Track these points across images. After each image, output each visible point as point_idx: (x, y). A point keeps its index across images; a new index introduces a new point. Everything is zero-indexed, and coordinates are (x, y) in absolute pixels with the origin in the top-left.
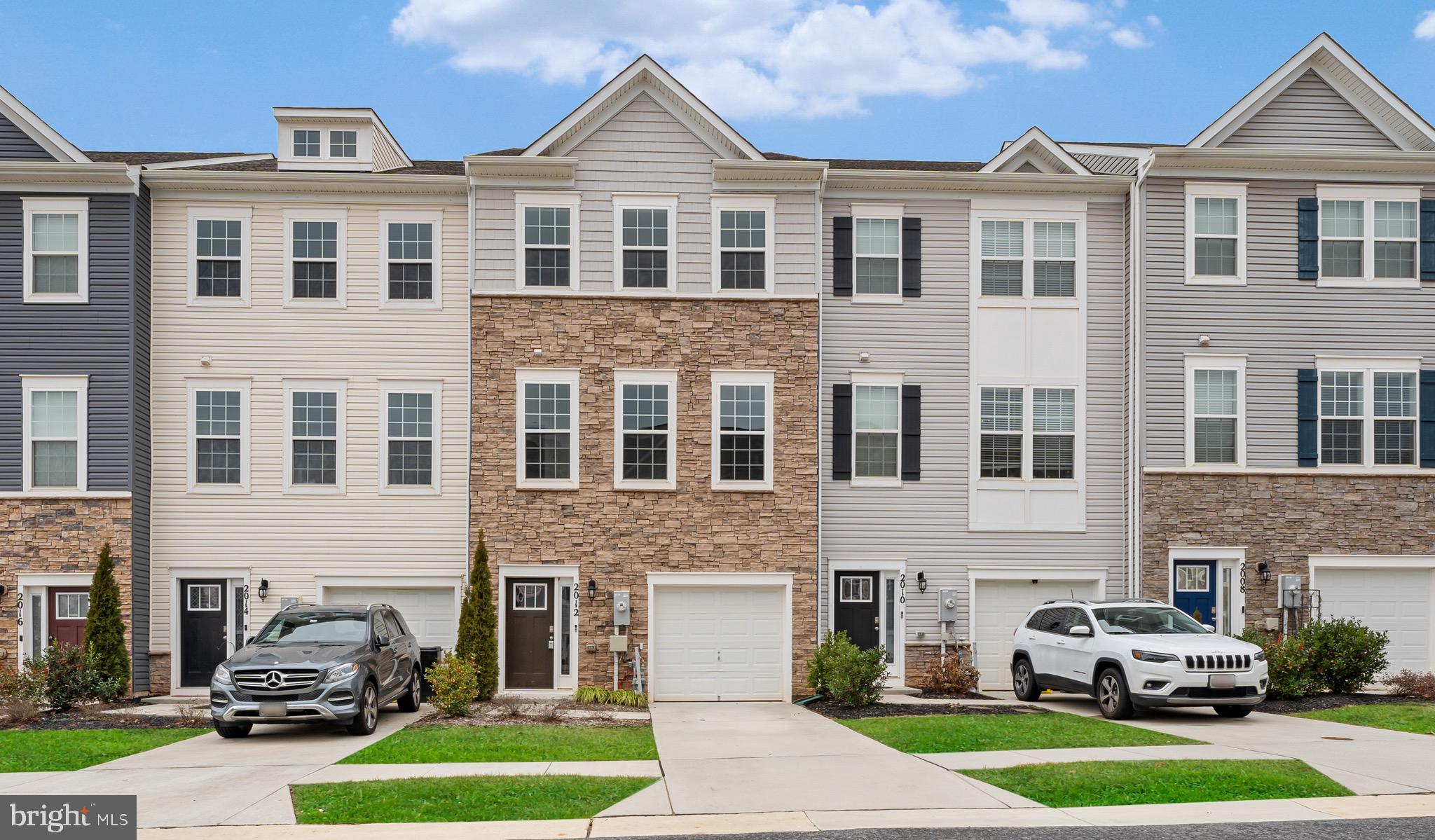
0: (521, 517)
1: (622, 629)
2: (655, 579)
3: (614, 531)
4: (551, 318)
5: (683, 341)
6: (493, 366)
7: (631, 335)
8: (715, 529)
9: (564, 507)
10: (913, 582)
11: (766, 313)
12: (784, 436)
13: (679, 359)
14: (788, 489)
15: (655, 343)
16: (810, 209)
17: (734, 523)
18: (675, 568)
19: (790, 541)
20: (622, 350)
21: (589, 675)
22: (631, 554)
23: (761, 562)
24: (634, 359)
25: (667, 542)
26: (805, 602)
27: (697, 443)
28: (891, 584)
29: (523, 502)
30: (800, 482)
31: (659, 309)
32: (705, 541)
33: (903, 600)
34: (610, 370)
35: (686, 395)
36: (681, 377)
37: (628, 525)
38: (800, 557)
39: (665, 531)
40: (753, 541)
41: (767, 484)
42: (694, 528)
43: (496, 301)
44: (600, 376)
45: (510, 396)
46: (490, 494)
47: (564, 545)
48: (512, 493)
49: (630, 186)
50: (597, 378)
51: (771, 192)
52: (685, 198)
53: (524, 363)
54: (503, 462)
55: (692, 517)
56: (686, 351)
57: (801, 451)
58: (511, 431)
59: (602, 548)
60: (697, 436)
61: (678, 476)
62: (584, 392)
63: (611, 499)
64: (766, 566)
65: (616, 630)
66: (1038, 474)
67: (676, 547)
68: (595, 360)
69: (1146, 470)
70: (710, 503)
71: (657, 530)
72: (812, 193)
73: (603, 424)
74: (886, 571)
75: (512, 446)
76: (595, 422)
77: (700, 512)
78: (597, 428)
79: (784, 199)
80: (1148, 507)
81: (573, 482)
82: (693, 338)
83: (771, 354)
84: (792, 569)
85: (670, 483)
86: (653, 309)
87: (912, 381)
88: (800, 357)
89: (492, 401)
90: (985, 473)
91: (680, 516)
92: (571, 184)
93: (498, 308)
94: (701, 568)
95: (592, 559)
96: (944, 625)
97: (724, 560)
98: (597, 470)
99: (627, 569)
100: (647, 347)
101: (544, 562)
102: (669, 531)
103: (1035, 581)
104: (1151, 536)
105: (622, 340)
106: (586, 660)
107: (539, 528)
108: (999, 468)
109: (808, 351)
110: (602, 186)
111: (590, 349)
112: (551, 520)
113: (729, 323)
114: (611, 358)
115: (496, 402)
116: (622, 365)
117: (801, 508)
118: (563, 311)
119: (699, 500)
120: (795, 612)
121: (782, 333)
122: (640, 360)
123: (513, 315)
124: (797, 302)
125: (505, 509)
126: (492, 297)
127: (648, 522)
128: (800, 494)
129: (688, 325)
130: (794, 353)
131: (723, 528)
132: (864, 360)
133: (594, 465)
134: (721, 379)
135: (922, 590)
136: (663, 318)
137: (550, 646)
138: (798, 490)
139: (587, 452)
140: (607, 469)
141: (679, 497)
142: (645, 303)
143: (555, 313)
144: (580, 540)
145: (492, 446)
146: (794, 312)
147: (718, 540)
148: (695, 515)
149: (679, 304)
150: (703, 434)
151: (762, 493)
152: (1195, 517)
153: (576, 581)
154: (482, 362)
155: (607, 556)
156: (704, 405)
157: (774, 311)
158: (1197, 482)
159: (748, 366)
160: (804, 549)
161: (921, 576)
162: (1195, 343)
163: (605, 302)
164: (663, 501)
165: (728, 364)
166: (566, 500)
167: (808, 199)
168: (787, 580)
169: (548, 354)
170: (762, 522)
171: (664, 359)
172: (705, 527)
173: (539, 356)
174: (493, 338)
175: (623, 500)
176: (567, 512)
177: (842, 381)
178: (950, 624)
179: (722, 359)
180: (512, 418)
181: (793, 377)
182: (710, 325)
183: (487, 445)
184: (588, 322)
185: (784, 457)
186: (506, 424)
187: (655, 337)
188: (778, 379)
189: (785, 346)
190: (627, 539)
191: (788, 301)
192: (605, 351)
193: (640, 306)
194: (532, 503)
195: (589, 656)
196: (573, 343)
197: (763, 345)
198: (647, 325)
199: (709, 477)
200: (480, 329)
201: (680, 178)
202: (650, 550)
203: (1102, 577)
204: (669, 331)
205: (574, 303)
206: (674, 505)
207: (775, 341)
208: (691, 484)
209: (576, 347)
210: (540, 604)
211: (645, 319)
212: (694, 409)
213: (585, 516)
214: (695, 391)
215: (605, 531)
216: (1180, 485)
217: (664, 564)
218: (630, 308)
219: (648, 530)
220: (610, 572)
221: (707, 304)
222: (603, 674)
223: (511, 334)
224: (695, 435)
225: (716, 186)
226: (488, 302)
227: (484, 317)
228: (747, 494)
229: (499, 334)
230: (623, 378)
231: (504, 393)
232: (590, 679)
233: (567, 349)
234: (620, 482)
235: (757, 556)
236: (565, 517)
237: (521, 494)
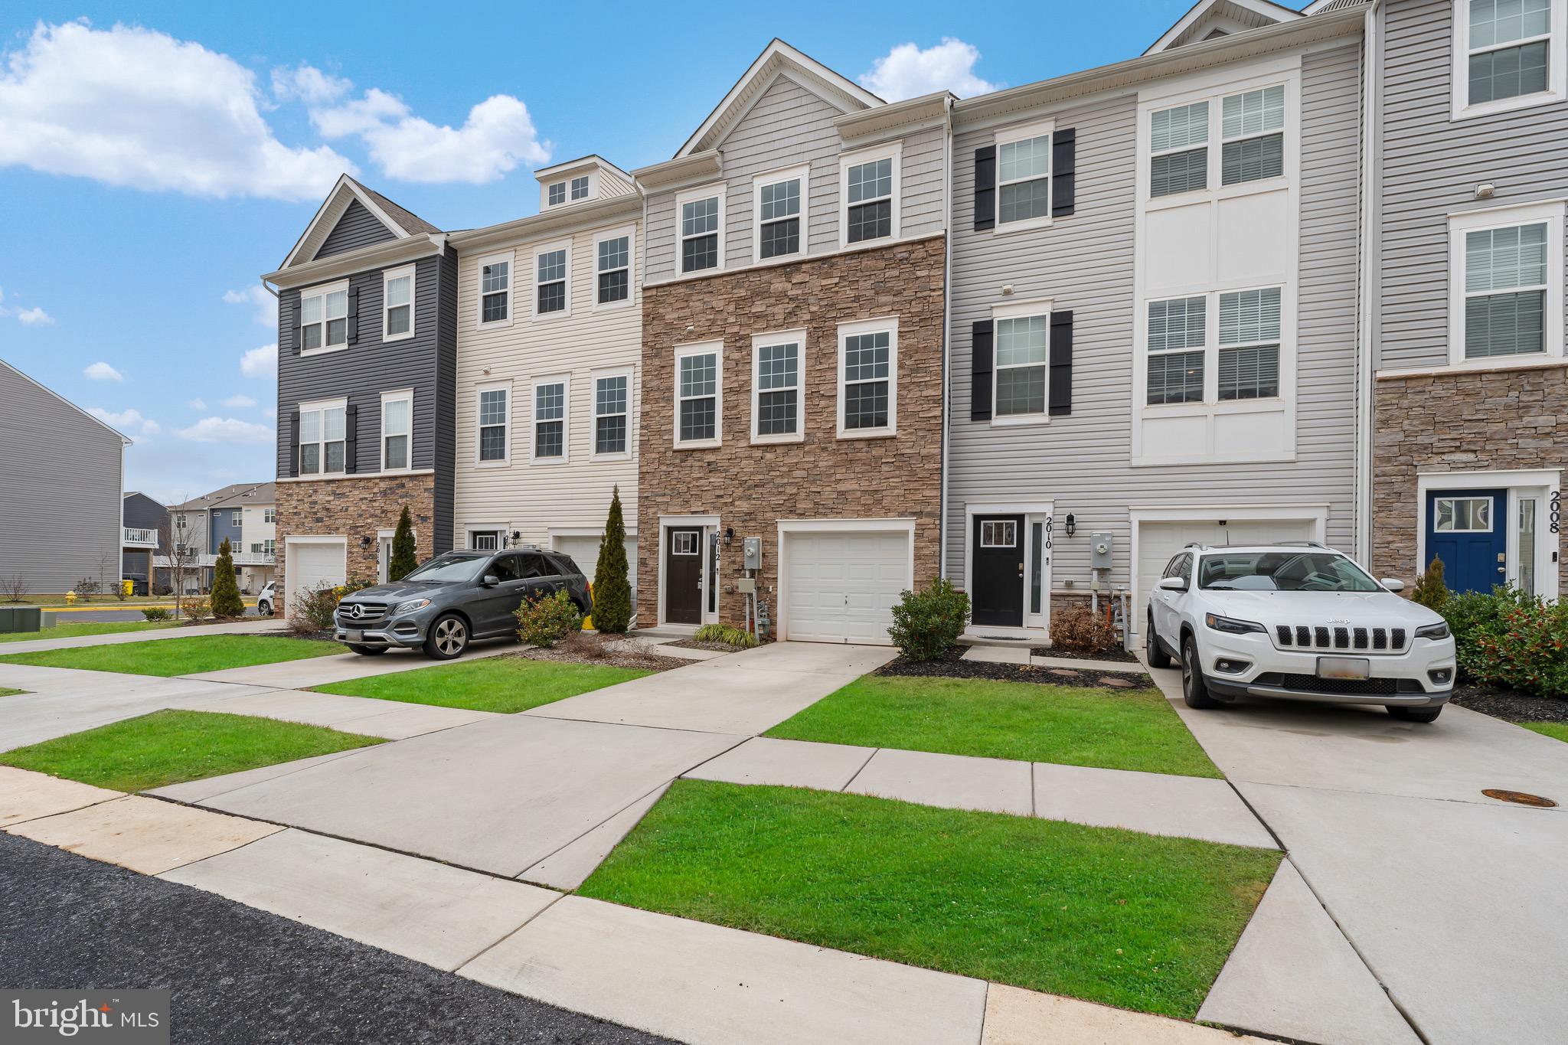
0: (676, 474)
1: (753, 573)
2: (785, 526)
3: (750, 483)
4: (701, 297)
5: (811, 300)
6: (657, 346)
7: (767, 301)
8: (838, 477)
9: (709, 464)
10: (1060, 525)
11: (891, 259)
12: (907, 380)
13: (807, 317)
14: (911, 433)
15: (786, 306)
16: (938, 145)
17: (857, 470)
18: (802, 515)
19: (912, 486)
20: (758, 316)
21: (727, 613)
22: (764, 503)
23: (883, 507)
24: (770, 324)
25: (795, 491)
26: (928, 547)
27: (823, 395)
28: (1037, 527)
29: (677, 461)
30: (923, 425)
31: (791, 273)
32: (829, 489)
33: (1050, 545)
34: (748, 337)
35: (814, 351)
36: (809, 333)
37: (761, 477)
38: (922, 502)
39: (793, 480)
40: (874, 487)
41: (891, 429)
42: (819, 477)
43: (660, 290)
44: (739, 343)
45: (669, 370)
46: (654, 455)
47: (709, 497)
48: (669, 454)
49: (768, 165)
50: (738, 345)
51: (898, 138)
52: (816, 164)
53: (680, 340)
54: (663, 428)
55: (817, 466)
56: (813, 309)
57: (925, 393)
58: (670, 400)
59: (740, 498)
60: (823, 389)
61: (806, 428)
62: (726, 358)
63: (747, 454)
64: (887, 511)
65: (748, 574)
66: (1225, 395)
67: (803, 495)
68: (736, 329)
69: (1380, 375)
70: (835, 452)
71: (786, 481)
72: (939, 128)
73: (741, 386)
74: (1030, 514)
75: (670, 413)
76: (735, 385)
77: (825, 462)
78: (738, 391)
79: (911, 141)
80: (1382, 423)
81: (717, 441)
82: (821, 295)
83: (896, 299)
84: (914, 514)
85: (799, 436)
86: (786, 274)
87: (1062, 307)
88: (925, 298)
89: (656, 376)
90: (1153, 400)
91: (806, 466)
92: (720, 175)
93: (662, 296)
94: (825, 515)
95: (731, 509)
96: (1095, 573)
97: (847, 507)
98: (736, 428)
99: (760, 517)
100: (779, 310)
101: (693, 513)
102: (796, 481)
103: (1223, 523)
104: (1389, 460)
105: (758, 307)
106: (725, 600)
107: (689, 483)
108: (1172, 393)
109: (934, 290)
110: (745, 171)
111: (732, 319)
112: (699, 475)
113: (855, 275)
114: (749, 325)
115: (659, 376)
116: (758, 330)
117: (924, 452)
118: (710, 289)
119: (824, 449)
120: (917, 557)
121: (907, 276)
122: (773, 323)
123: (672, 300)
124: (922, 242)
125: (664, 468)
126: (657, 287)
127: (778, 473)
128: (923, 437)
129: (816, 283)
130: (919, 295)
131: (846, 476)
132: (1007, 293)
133: (735, 425)
134: (847, 331)
135: (1071, 534)
136: (794, 281)
137: (699, 587)
138: (921, 433)
139: (728, 413)
140: (744, 426)
141: (807, 448)
142: (779, 270)
143: (705, 293)
144: (721, 493)
145: (656, 415)
146: (920, 253)
147: (841, 487)
148: (821, 464)
149: (808, 266)
150: (829, 386)
151: (884, 439)
152: (1466, 432)
153: (719, 529)
154: (649, 344)
155: (743, 506)
156: (830, 358)
157: (899, 256)
158: (1468, 385)
159: (872, 315)
160: (927, 493)
161: (1070, 518)
162: (1470, 196)
163: (744, 275)
164: (792, 453)
165: (853, 315)
166: (711, 457)
167: (936, 135)
168: (909, 525)
169: (699, 329)
170: (885, 468)
171: (794, 319)
172: (830, 475)
173: (691, 332)
174: (658, 322)
175: (758, 454)
176: (712, 469)
177: (982, 316)
178: (1103, 572)
179: (847, 311)
180: (670, 389)
181: (917, 319)
182: (836, 280)
183: (652, 414)
184: (730, 296)
185: (907, 401)
186: (666, 395)
187: (787, 300)
188: (902, 324)
189: (910, 289)
190: (760, 490)
191: (912, 243)
192: (744, 320)
193: (774, 274)
194: (685, 461)
195: (728, 596)
196: (719, 316)
197: (888, 291)
198: (780, 289)
199: (834, 427)
200: (648, 316)
201: (811, 146)
202: (780, 499)
203: (1321, 515)
204: (800, 292)
205: (720, 281)
206: (801, 456)
207: (899, 285)
208: (818, 435)
209: (721, 320)
210: (693, 550)
211: (778, 285)
212: (821, 363)
213: (726, 471)
214: (822, 346)
215: (742, 483)
216: (1438, 390)
217: (792, 512)
218: (766, 277)
219: (778, 481)
220: (746, 520)
221: (833, 260)
222: (739, 613)
223: (671, 316)
224: (821, 388)
225: (844, 145)
226: (654, 292)
227: (651, 305)
228: (869, 441)
229: (661, 317)
230: (761, 342)
231: (667, 368)
232: (728, 617)
233: (713, 322)
234: (756, 438)
235: (879, 502)
236: (710, 472)
237: (675, 454)
